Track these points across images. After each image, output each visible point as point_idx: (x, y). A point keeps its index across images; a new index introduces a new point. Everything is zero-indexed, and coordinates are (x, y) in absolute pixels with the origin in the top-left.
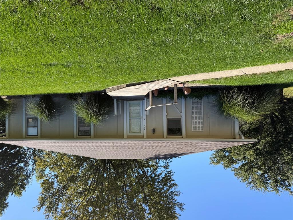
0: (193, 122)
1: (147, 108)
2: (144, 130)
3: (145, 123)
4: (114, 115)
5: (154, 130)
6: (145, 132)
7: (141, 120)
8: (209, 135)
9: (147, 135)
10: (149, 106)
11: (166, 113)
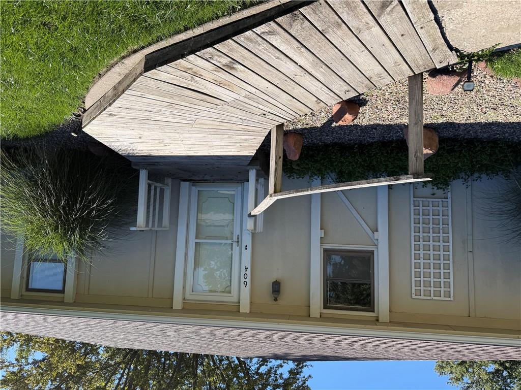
0: (417, 266)
1: (256, 206)
2: (243, 285)
3: (247, 261)
5: (276, 287)
6: (246, 292)
7: (236, 248)
8: (472, 314)
9: (251, 302)
10: (268, 196)
11: (321, 229)
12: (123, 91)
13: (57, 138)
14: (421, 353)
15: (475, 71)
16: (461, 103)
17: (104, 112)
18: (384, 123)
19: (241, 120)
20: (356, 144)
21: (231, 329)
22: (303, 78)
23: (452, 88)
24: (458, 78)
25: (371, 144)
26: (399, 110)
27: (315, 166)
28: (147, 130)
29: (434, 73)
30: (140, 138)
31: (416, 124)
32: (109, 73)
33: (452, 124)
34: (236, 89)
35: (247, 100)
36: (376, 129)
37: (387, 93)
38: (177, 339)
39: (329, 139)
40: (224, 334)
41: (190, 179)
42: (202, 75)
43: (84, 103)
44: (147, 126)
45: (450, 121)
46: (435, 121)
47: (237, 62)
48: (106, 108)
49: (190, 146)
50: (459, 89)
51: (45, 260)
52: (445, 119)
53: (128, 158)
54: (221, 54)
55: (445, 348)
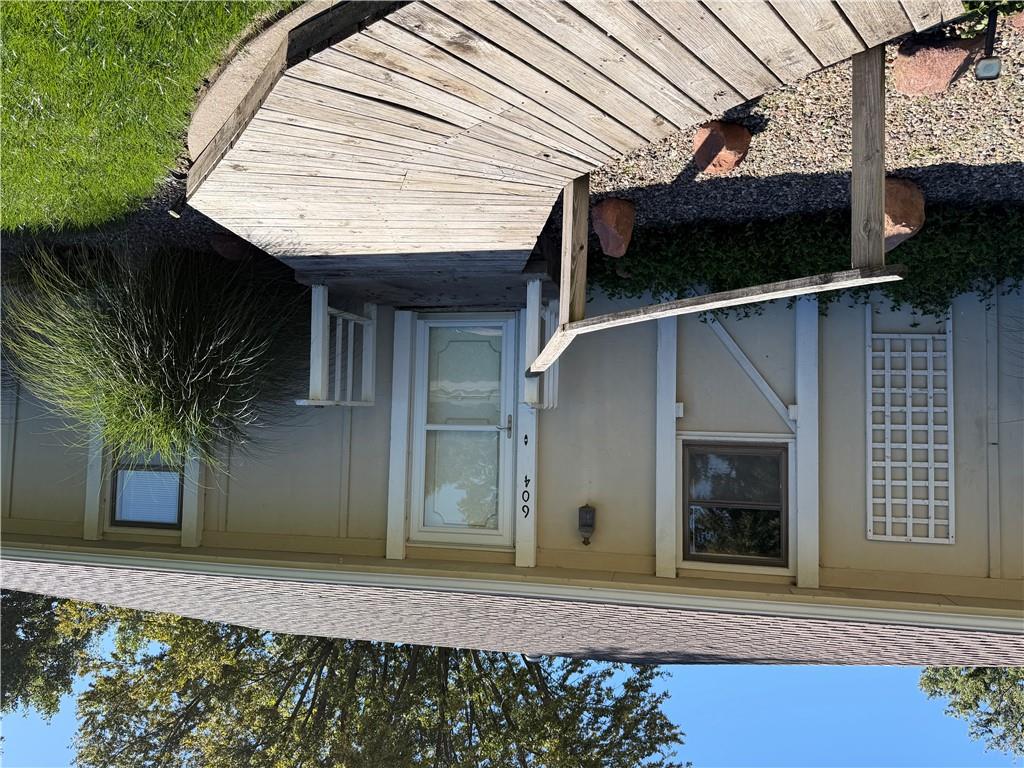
0: (879, 473)
2: (520, 514)
3: (528, 465)
4: (301, 403)
5: (588, 518)
6: (527, 527)
7: (506, 443)
8: (995, 573)
9: (538, 547)
10: (559, 329)
11: (677, 402)
12: (254, 113)
13: (150, 226)
14: (886, 651)
15: (1005, 36)
16: (973, 116)
17: (222, 162)
18: (806, 172)
19: (498, 170)
20: (748, 220)
21: (497, 598)
22: (621, 66)
23: (951, 77)
24: (965, 54)
25: (781, 220)
26: (837, 139)
27: (663, 270)
28: (312, 199)
29: (912, 43)
30: (302, 216)
31: (868, 158)
32: (223, 77)
33: (954, 168)
34: (481, 98)
35: (506, 124)
36: (788, 185)
37: (808, 101)
38: (398, 616)
39: (689, 211)
40: (487, 608)
41: (413, 304)
42: (406, 69)
43: (187, 147)
44: (311, 190)
45: (950, 161)
46: (917, 162)
47: (476, 33)
48: (226, 152)
49: (402, 233)
50: (967, 83)
51: (140, 467)
52: (939, 156)
53: (285, 262)
54: (439, 16)
55: (936, 641)
